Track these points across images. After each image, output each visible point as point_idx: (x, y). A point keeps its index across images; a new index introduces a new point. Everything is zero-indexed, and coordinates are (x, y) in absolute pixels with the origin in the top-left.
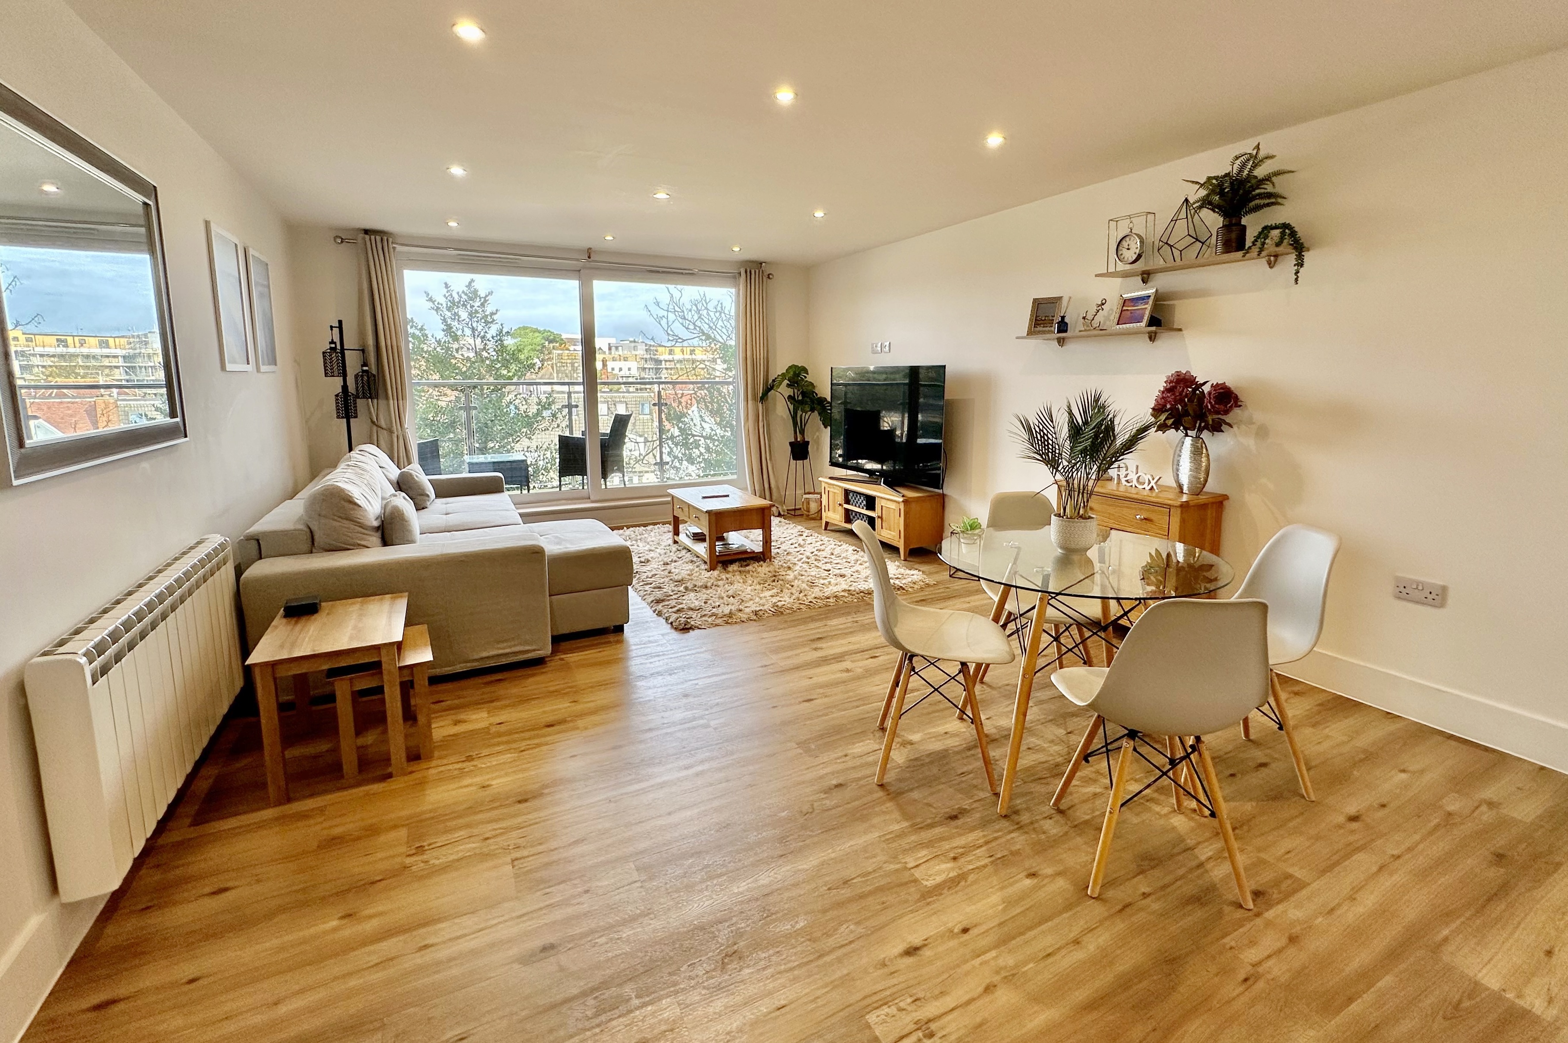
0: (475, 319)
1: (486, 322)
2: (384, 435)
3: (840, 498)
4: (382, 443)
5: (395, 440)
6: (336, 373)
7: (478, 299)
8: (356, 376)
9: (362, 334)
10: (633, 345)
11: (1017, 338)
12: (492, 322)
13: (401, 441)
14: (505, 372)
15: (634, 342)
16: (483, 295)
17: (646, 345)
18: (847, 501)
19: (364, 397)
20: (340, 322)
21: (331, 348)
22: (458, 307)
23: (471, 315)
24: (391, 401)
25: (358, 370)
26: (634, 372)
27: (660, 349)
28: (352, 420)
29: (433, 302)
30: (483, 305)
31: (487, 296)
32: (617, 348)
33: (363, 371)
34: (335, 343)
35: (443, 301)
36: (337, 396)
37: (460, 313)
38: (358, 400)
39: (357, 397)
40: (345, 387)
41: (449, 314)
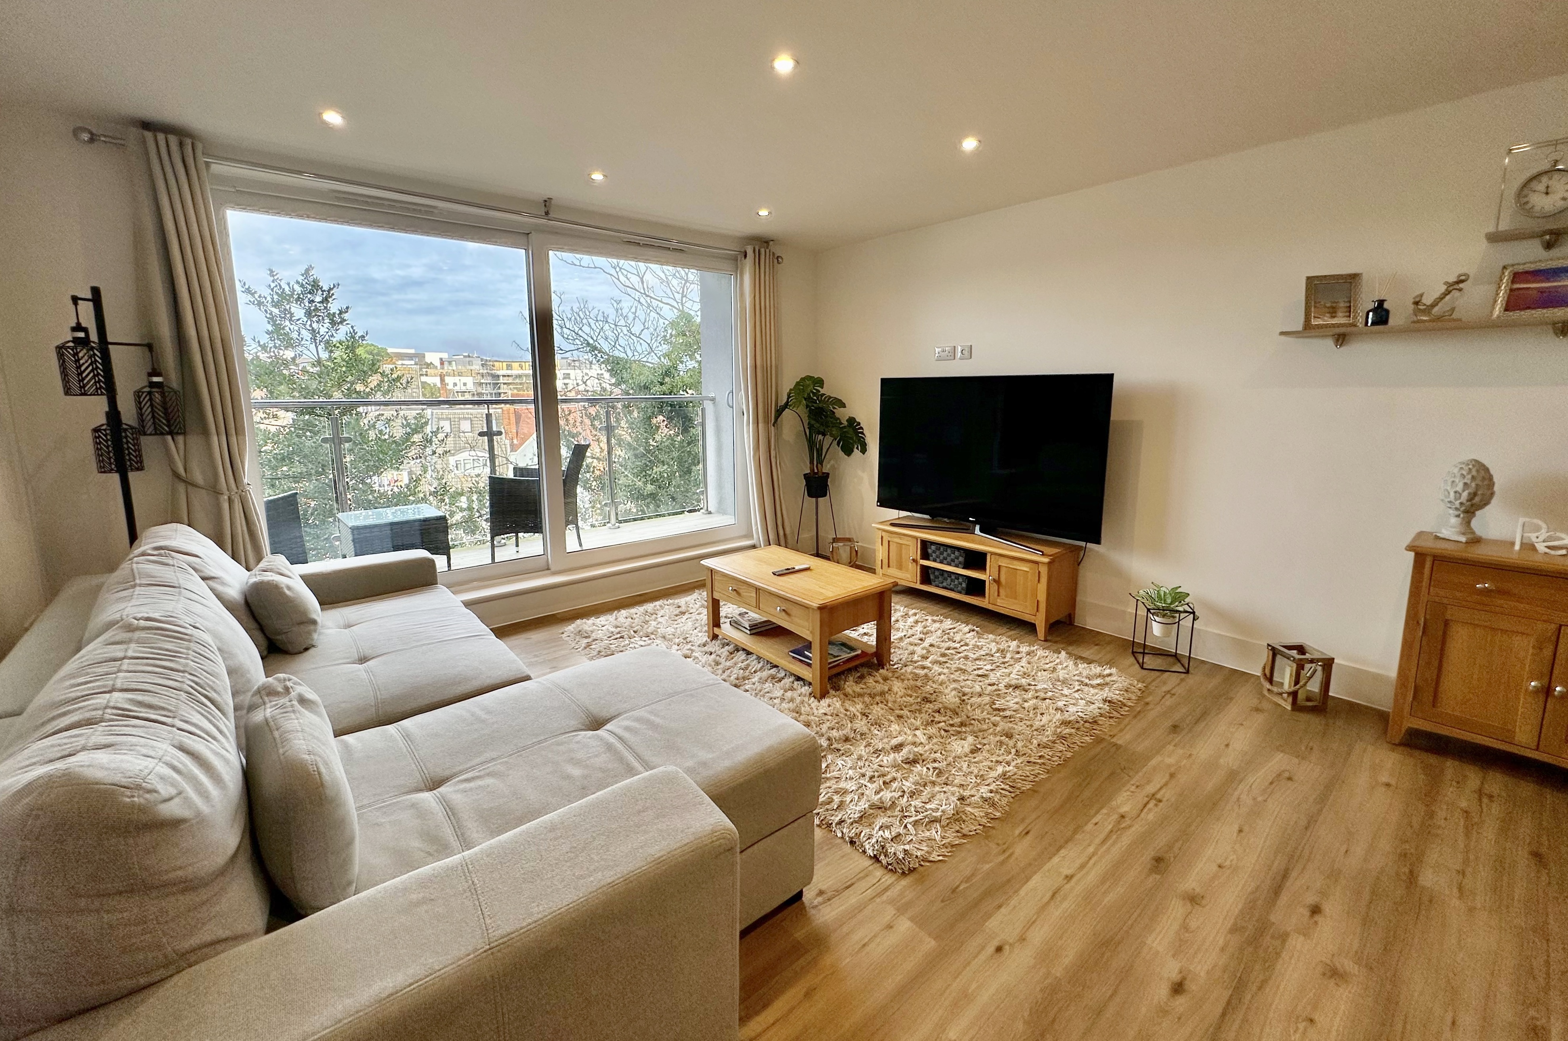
0: (315, 319)
1: (333, 323)
2: (201, 499)
3: (914, 551)
4: (199, 515)
5: (226, 506)
6: (90, 387)
7: (320, 292)
8: (138, 394)
9: (144, 313)
10: (468, 359)
11: (1282, 333)
12: (341, 322)
13: (238, 507)
14: (359, 387)
15: (469, 356)
16: (326, 288)
17: (482, 360)
18: (925, 556)
19: (158, 432)
20: (96, 291)
21: (76, 340)
22: (289, 302)
23: (309, 314)
24: (215, 438)
25: (141, 382)
26: (470, 386)
27: (496, 364)
28: (132, 476)
29: (253, 294)
30: (325, 300)
31: (330, 289)
32: (450, 363)
33: (152, 385)
34: (85, 330)
35: (266, 292)
36: (96, 430)
37: (293, 310)
38: (144, 440)
39: (141, 431)
40: (113, 415)
41: (276, 311)
